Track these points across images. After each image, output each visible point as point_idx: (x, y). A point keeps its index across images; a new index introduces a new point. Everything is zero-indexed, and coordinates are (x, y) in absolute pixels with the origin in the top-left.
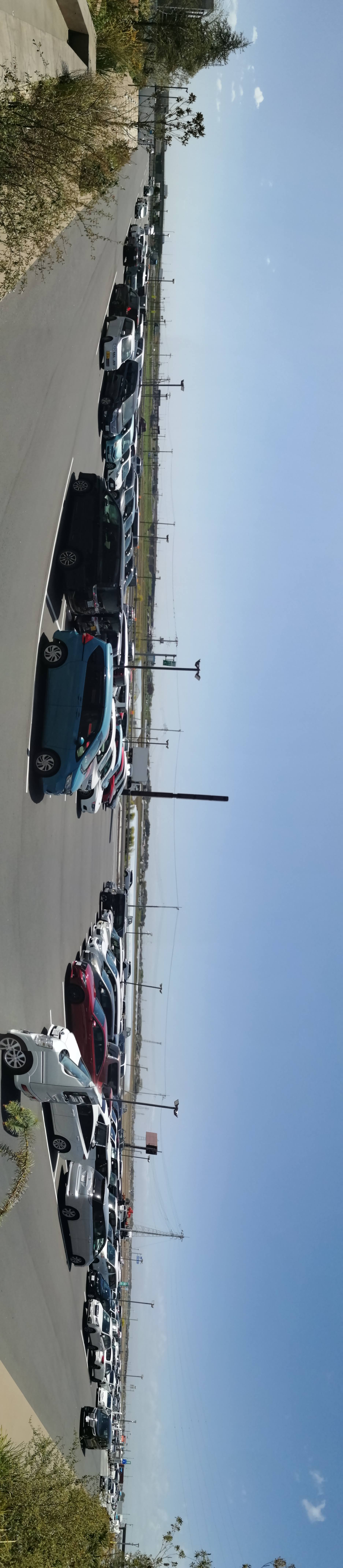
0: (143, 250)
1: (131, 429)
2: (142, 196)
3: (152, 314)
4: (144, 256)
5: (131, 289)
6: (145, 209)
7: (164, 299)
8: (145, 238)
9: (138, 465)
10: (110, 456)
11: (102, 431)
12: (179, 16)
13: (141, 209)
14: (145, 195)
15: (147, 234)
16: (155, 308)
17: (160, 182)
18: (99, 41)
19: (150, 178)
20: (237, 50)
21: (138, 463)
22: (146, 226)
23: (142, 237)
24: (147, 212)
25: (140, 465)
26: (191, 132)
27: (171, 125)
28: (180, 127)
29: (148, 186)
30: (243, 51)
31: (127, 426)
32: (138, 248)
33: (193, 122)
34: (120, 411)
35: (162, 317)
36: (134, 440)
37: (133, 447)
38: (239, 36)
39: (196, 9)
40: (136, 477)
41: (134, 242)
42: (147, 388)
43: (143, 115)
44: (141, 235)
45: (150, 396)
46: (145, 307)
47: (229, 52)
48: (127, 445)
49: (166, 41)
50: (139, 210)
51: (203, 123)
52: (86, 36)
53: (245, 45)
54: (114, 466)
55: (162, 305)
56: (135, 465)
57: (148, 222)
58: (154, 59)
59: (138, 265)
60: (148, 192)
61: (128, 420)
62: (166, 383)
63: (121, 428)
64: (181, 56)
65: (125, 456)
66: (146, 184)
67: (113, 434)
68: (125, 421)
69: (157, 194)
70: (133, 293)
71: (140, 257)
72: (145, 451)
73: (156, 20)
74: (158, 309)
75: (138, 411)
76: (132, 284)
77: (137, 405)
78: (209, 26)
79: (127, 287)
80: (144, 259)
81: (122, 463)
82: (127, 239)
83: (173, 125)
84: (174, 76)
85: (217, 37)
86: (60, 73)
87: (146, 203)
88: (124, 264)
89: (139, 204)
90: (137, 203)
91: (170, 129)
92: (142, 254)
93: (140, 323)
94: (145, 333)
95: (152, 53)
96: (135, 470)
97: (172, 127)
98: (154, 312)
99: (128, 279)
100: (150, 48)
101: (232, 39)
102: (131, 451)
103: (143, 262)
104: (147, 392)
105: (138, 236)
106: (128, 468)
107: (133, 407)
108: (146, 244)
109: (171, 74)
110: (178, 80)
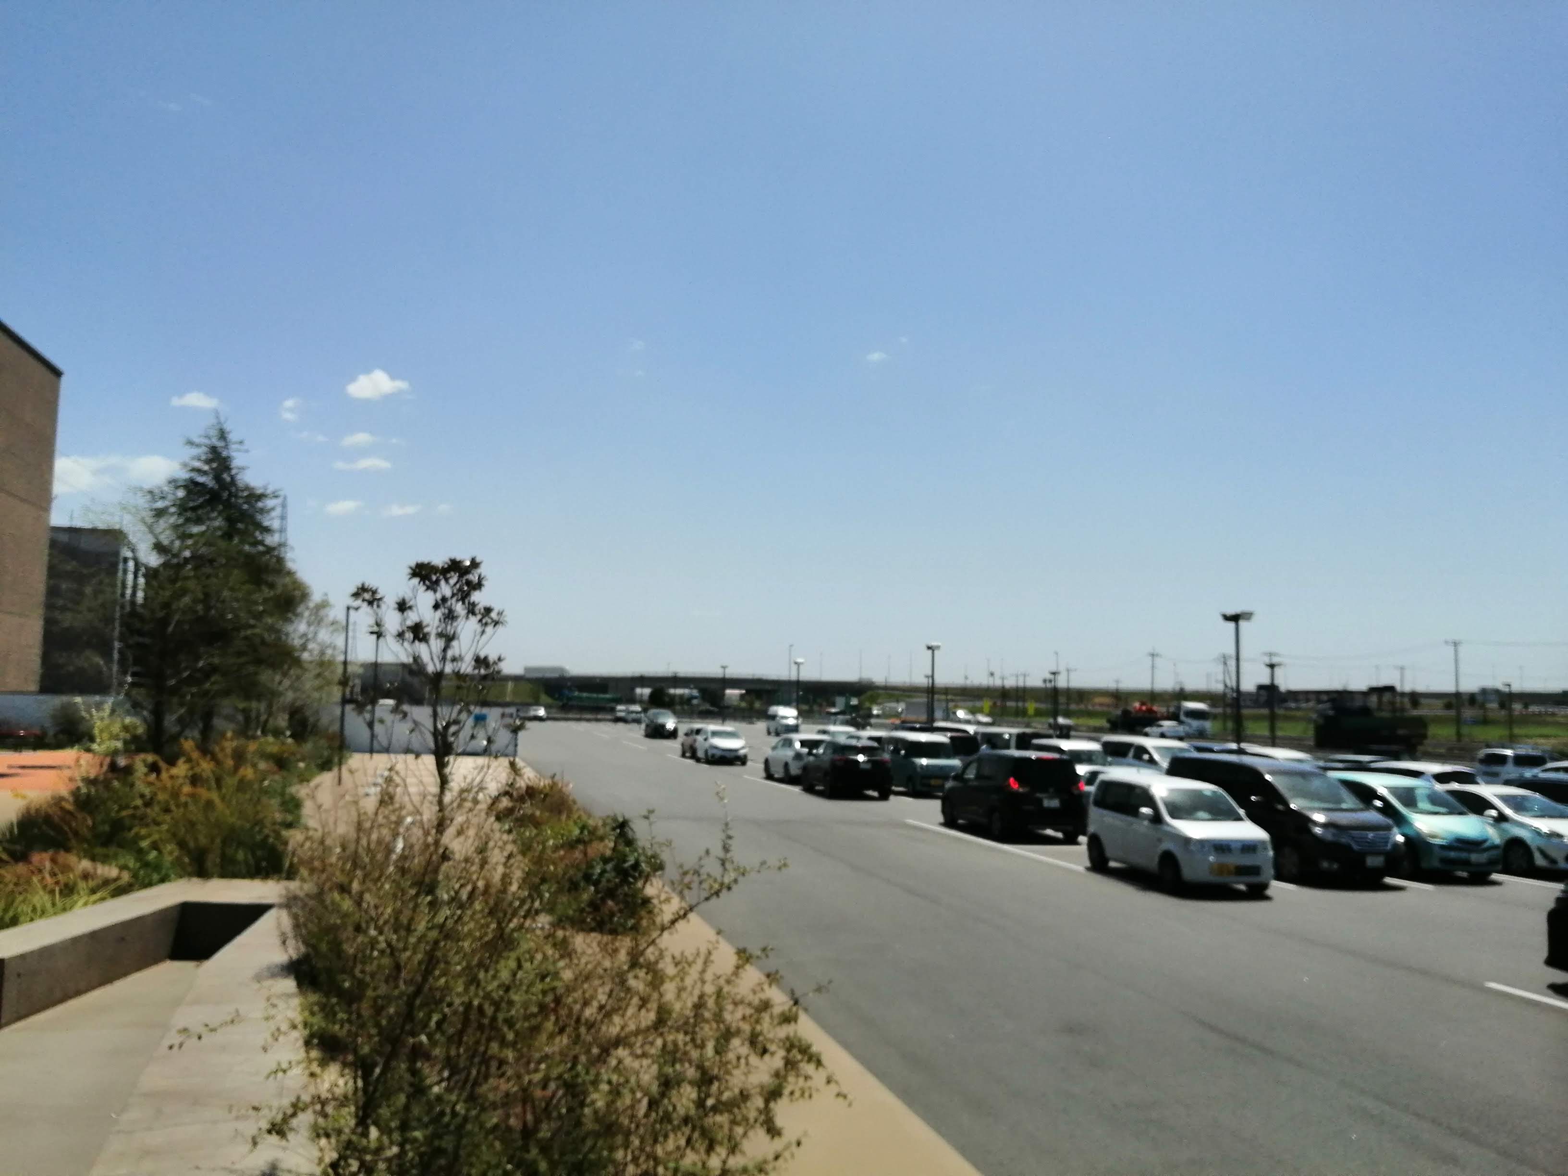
0: (842, 740)
1: (1379, 783)
2: (675, 745)
3: (1039, 713)
4: (858, 738)
5: (956, 778)
6: (715, 734)
7: (992, 674)
8: (809, 733)
9: (1510, 761)
10: (1474, 857)
11: (1389, 880)
12: (140, 633)
13: (716, 748)
14: (673, 734)
15: (795, 729)
16: (1020, 704)
17: (633, 689)
18: (202, 872)
19: (618, 720)
20: (238, 460)
21: (1503, 759)
22: (772, 730)
23: (803, 743)
24: (728, 727)
25: (1509, 752)
26: (463, 596)
27: (444, 659)
28: (450, 630)
29: (643, 726)
30: (241, 442)
31: (1366, 794)
32: (837, 757)
33: (435, 591)
34: (1319, 817)
35: (1045, 681)
36: (1416, 774)
37: (1441, 778)
38: (195, 451)
39: (119, 584)
40: (1557, 770)
41: (817, 768)
42: (1251, 728)
43: (416, 741)
44: (797, 745)
45: (1273, 719)
46: (1010, 735)
47: (240, 484)
48: (1434, 799)
49: (209, 673)
50: (718, 753)
51: (439, 560)
52: (187, 910)
53: (223, 435)
54: (1516, 843)
55: (1010, 683)
56: (1511, 771)
57: (761, 726)
58: (263, 706)
59: (886, 756)
60: (663, 726)
61: (1344, 793)
62: (1232, 663)
63: (1372, 817)
64: (253, 627)
65: (1478, 805)
66: (637, 732)
67: (1396, 845)
68: (1350, 801)
69: (673, 697)
70: (968, 771)
71: (863, 750)
72: (1459, 735)
73: (149, 704)
74: (1021, 694)
75: (1319, 759)
76: (942, 773)
77: (1300, 761)
78: (166, 542)
79: (952, 789)
80: (871, 738)
81: (1502, 818)
82: (809, 789)
83: (445, 650)
84: (311, 646)
85: (198, 521)
86: (289, 984)
87: (698, 732)
88: (884, 796)
89: (700, 754)
90: (698, 760)
91: (454, 660)
92: (854, 742)
93: (1058, 750)
94: (1092, 733)
95: (246, 712)
96: (1529, 773)
97: (450, 654)
98: (1031, 706)
99: (929, 786)
100: (230, 718)
101: (205, 473)
102: (1455, 786)
103: (878, 740)
104: (1262, 729)
105: (798, 756)
106: (1523, 797)
107: (1303, 775)
108: (824, 732)
109: (306, 656)
110: (324, 635)
